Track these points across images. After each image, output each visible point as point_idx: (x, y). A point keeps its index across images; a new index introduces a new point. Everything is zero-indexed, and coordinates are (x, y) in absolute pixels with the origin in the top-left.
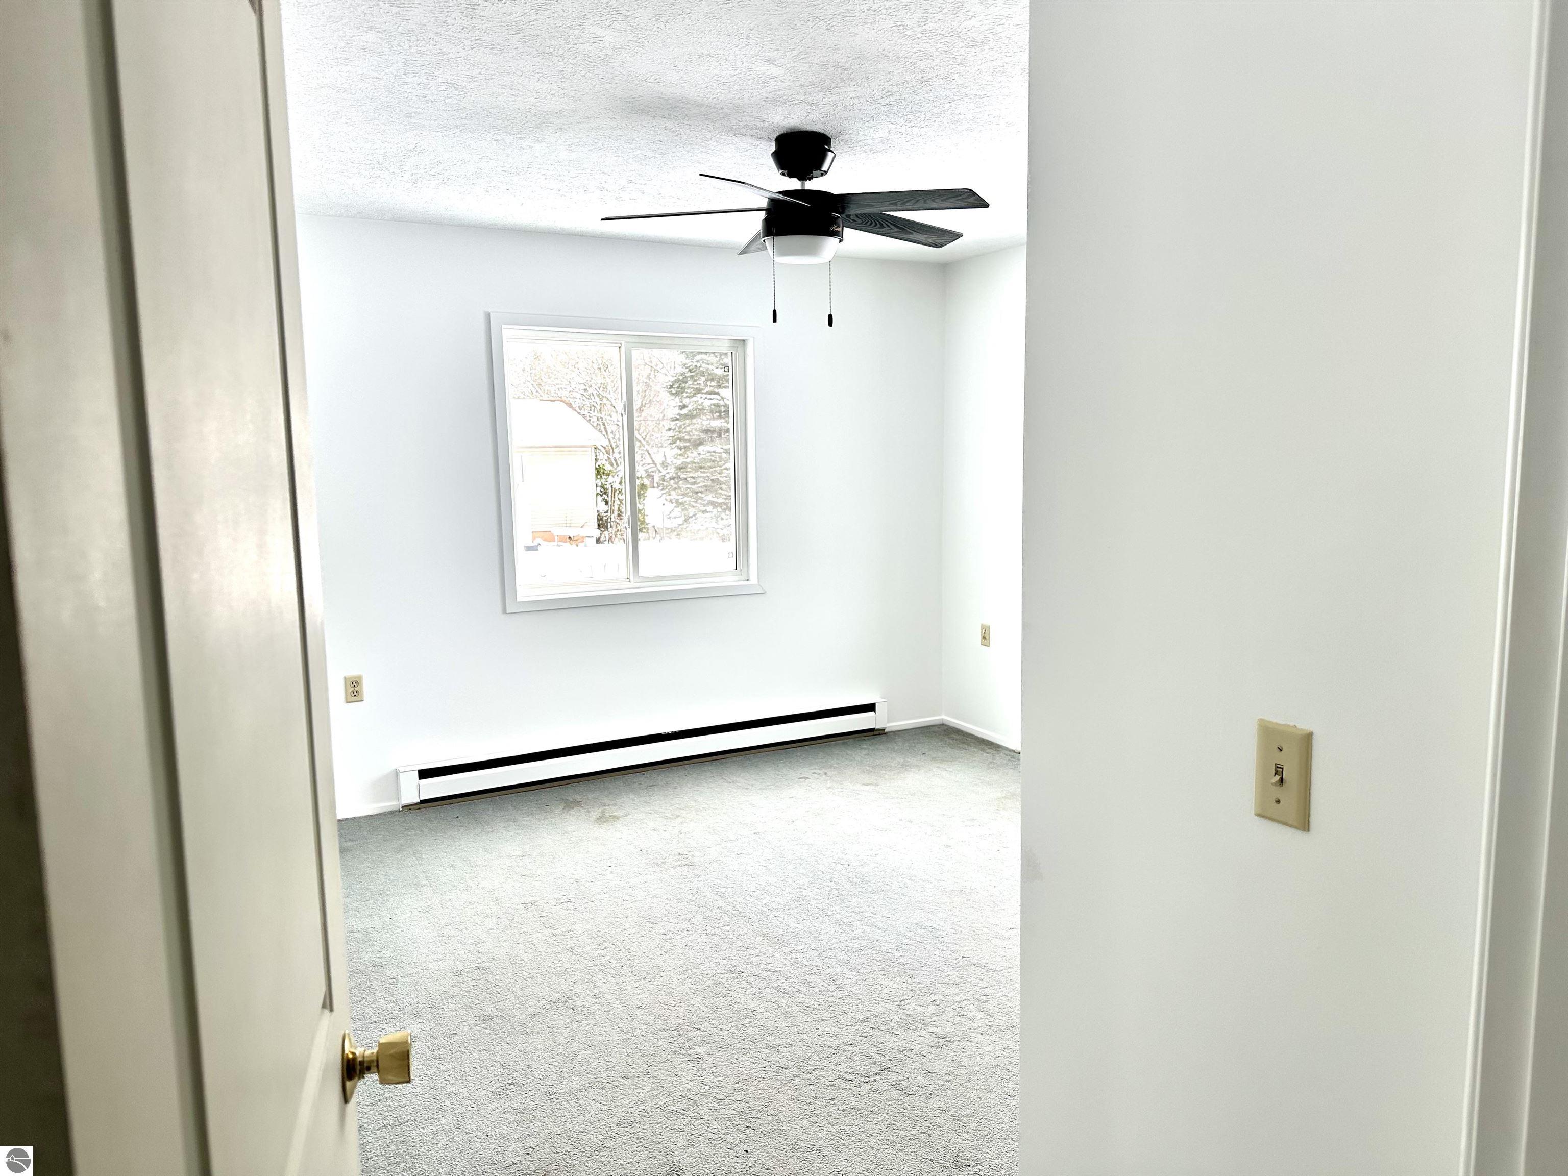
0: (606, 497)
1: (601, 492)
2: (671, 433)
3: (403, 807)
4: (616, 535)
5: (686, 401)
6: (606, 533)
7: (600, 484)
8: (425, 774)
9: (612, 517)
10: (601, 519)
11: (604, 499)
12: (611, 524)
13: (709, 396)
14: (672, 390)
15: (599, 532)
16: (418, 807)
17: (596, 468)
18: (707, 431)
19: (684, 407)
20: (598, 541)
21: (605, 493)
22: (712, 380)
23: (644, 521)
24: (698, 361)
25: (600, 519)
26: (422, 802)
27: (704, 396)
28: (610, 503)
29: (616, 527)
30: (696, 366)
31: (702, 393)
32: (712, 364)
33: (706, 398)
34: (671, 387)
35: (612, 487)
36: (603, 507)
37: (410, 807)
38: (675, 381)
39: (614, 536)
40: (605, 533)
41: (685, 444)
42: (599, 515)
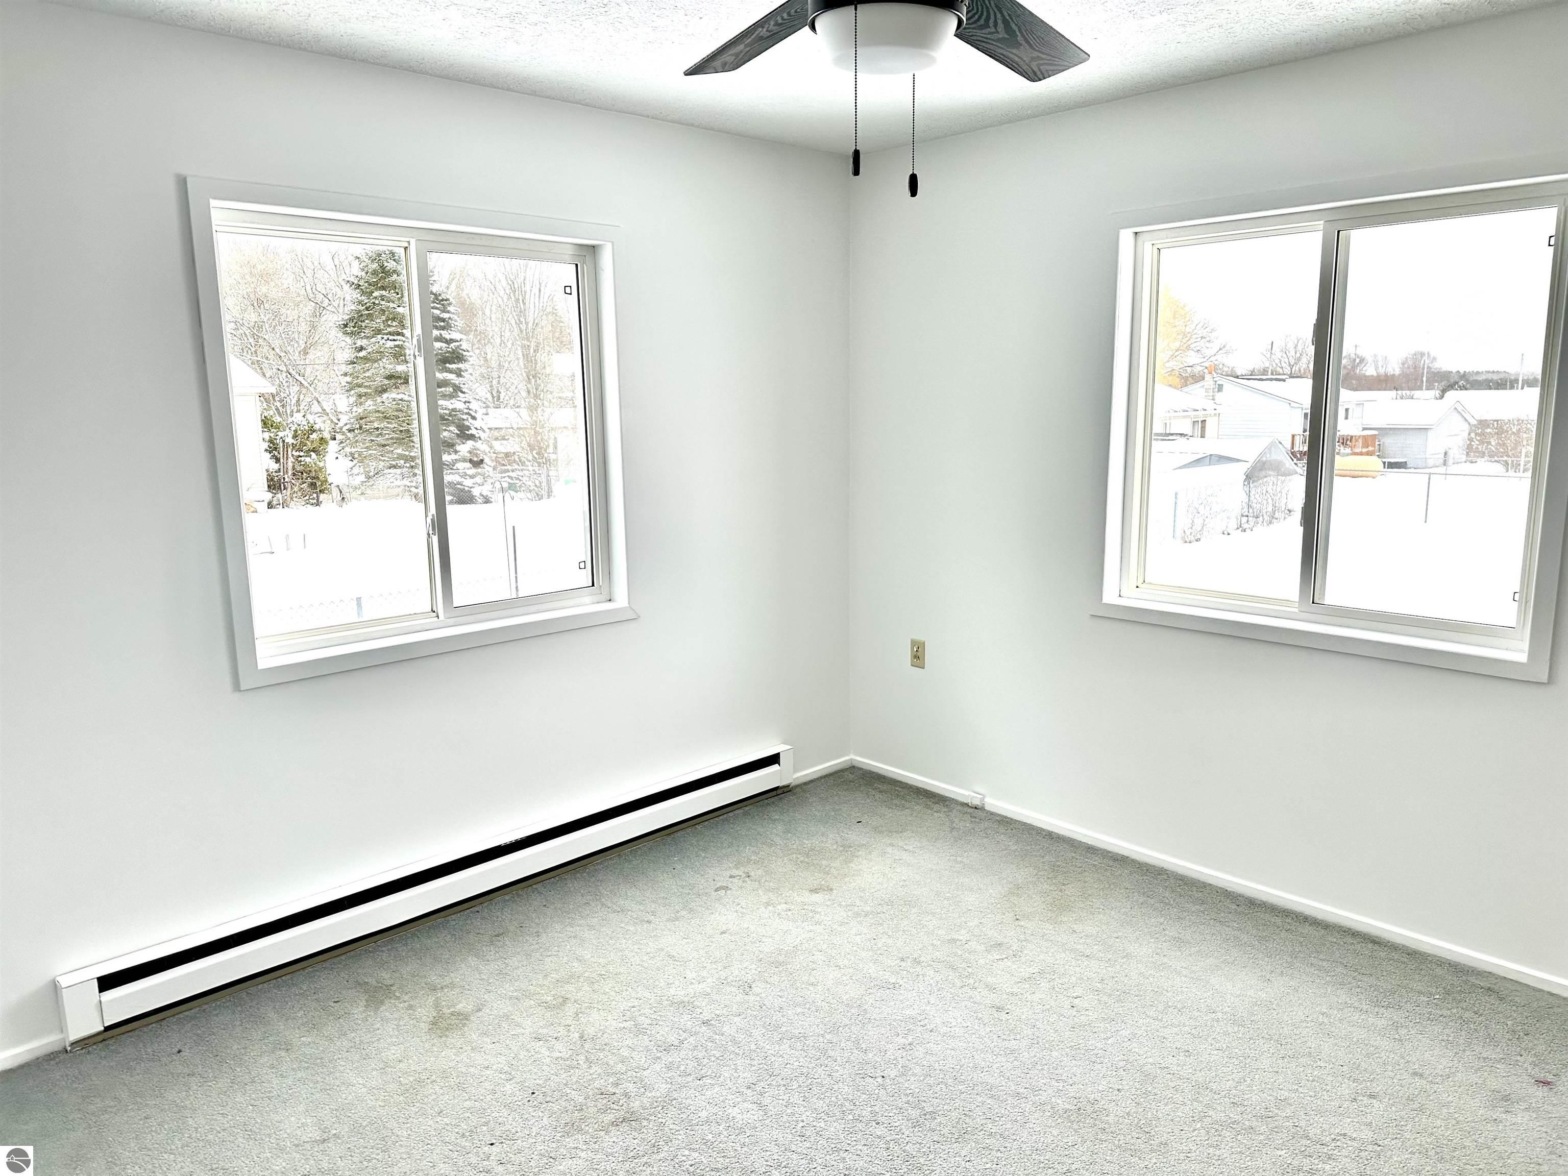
0: (276, 453)
1: (270, 448)
2: (348, 379)
3: (72, 1044)
4: (292, 498)
5: (364, 342)
6: (279, 496)
7: (267, 438)
8: (107, 983)
9: (286, 476)
10: (272, 480)
11: (274, 455)
12: (284, 486)
13: (391, 337)
14: (347, 329)
15: (271, 495)
16: (100, 1038)
17: (262, 420)
18: (390, 377)
19: (362, 349)
20: (270, 506)
21: (276, 449)
22: (393, 319)
23: (326, 481)
24: (375, 298)
25: (270, 479)
26: (107, 1029)
27: (386, 337)
28: (282, 460)
29: (292, 488)
30: (374, 303)
31: (384, 334)
32: (393, 302)
33: (388, 339)
34: (346, 326)
35: (284, 441)
36: (274, 466)
37: (86, 1042)
38: (350, 319)
39: (289, 499)
40: (277, 495)
41: (366, 391)
42: (269, 475)
